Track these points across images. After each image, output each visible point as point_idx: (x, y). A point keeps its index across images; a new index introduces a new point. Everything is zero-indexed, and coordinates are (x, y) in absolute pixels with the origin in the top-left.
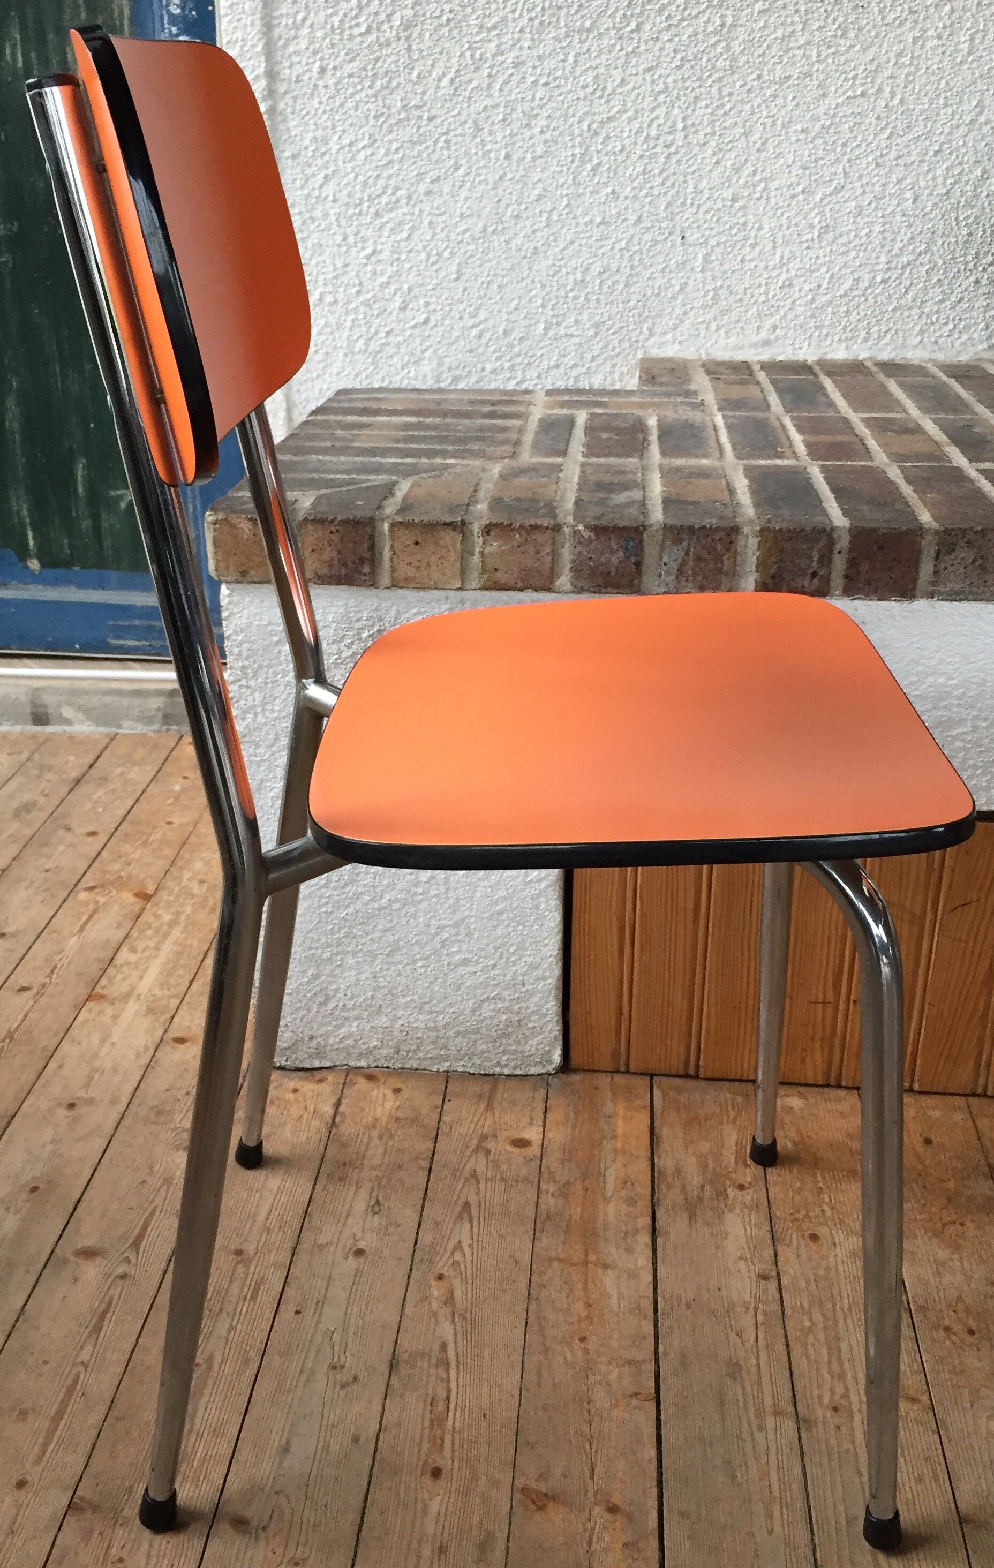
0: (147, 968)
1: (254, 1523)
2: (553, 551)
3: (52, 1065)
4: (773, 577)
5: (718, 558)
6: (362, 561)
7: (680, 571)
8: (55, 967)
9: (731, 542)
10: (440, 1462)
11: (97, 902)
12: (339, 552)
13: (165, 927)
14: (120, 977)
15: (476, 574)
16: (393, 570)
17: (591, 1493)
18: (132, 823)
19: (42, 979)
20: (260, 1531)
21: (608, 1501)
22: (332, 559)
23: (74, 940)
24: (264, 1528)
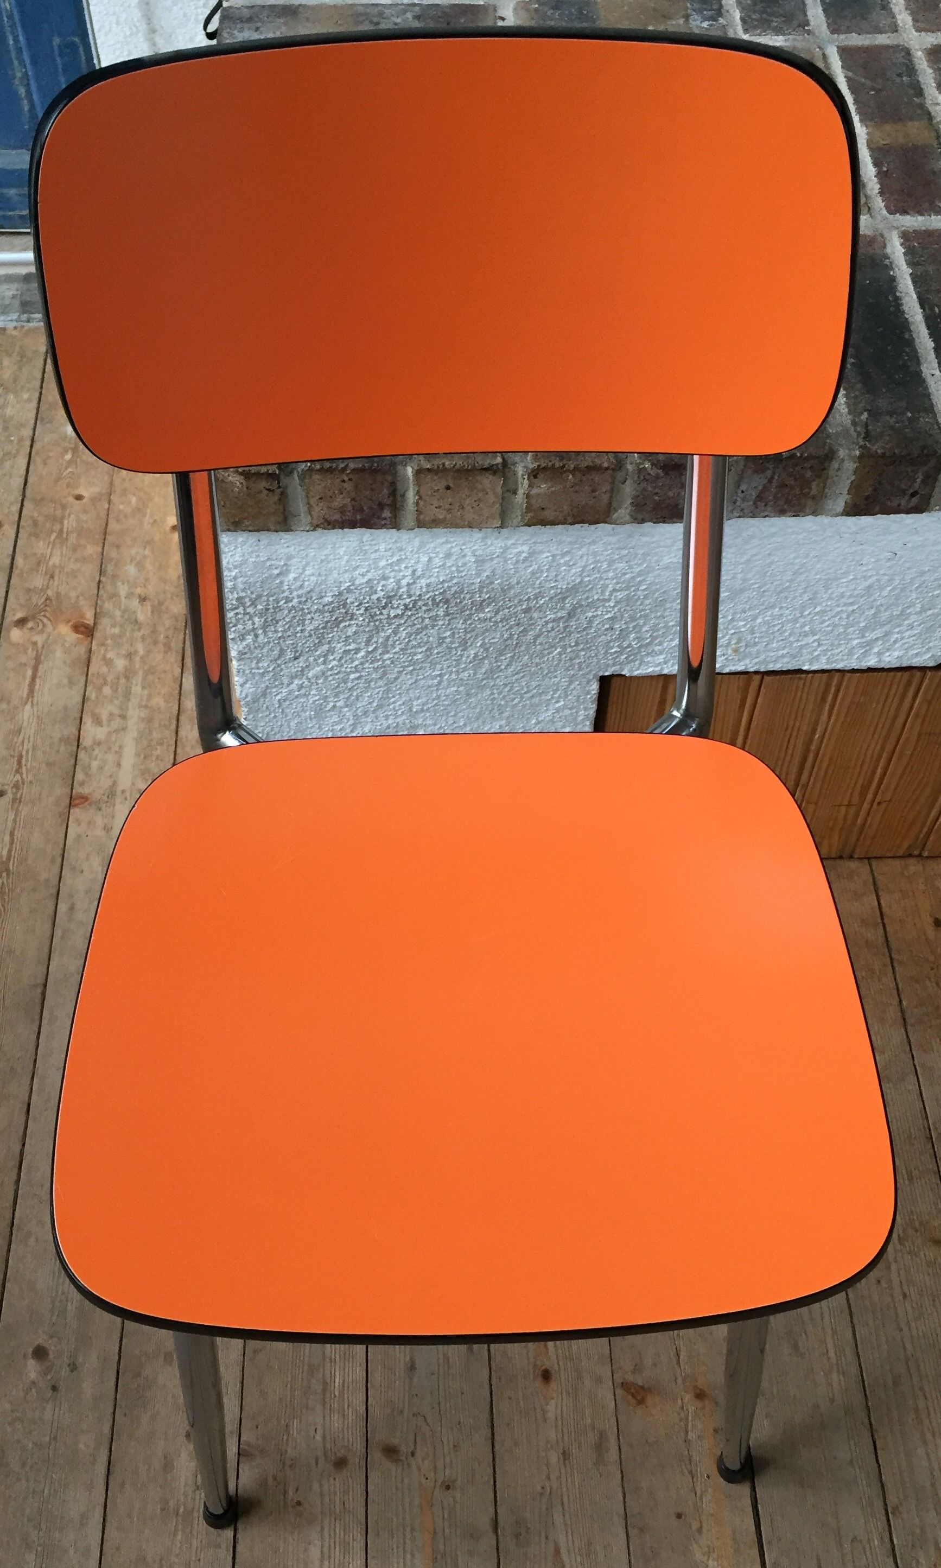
0: (120, 747)
1: (403, 1449)
2: (612, 490)
3: (63, 908)
4: (867, 498)
5: (806, 484)
6: (381, 506)
7: (760, 497)
8: (21, 756)
9: (824, 469)
10: (547, 1364)
11: (35, 644)
12: (353, 499)
13: (123, 680)
14: (95, 765)
15: (519, 513)
16: (419, 512)
17: (680, 1380)
18: (38, 502)
19: (13, 778)
20: (410, 1458)
21: (695, 1387)
22: (345, 506)
23: (28, 707)
24: (413, 1454)
